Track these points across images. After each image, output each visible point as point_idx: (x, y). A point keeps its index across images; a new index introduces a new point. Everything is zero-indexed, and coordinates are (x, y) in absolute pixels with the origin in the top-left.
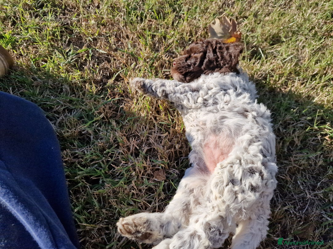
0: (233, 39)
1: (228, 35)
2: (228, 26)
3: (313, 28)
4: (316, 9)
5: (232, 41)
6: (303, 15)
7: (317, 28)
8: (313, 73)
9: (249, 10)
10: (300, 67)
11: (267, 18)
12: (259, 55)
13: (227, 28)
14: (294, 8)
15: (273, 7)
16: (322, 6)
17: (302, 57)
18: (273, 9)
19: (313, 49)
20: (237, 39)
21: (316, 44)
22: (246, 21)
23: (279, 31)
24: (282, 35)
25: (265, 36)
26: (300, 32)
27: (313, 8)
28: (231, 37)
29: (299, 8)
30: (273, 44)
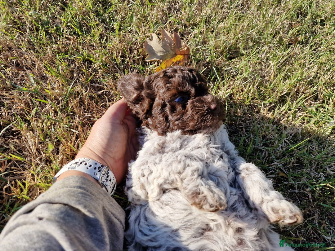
0: (179, 57)
1: (172, 52)
2: (169, 42)
3: (277, 33)
4: (279, 8)
5: (179, 59)
6: (264, 16)
7: (281, 33)
8: (281, 93)
9: (199, 15)
10: (266, 87)
11: (221, 25)
12: (213, 75)
13: (168, 45)
14: (253, 8)
15: (229, 9)
16: (285, 3)
17: (267, 72)
18: (229, 11)
19: (279, 62)
20: (184, 56)
21: (282, 54)
22: (196, 31)
23: (237, 41)
24: (241, 45)
25: (220, 49)
26: (261, 40)
27: (276, 7)
28: (176, 55)
29: (259, 7)
30: (230, 58)
